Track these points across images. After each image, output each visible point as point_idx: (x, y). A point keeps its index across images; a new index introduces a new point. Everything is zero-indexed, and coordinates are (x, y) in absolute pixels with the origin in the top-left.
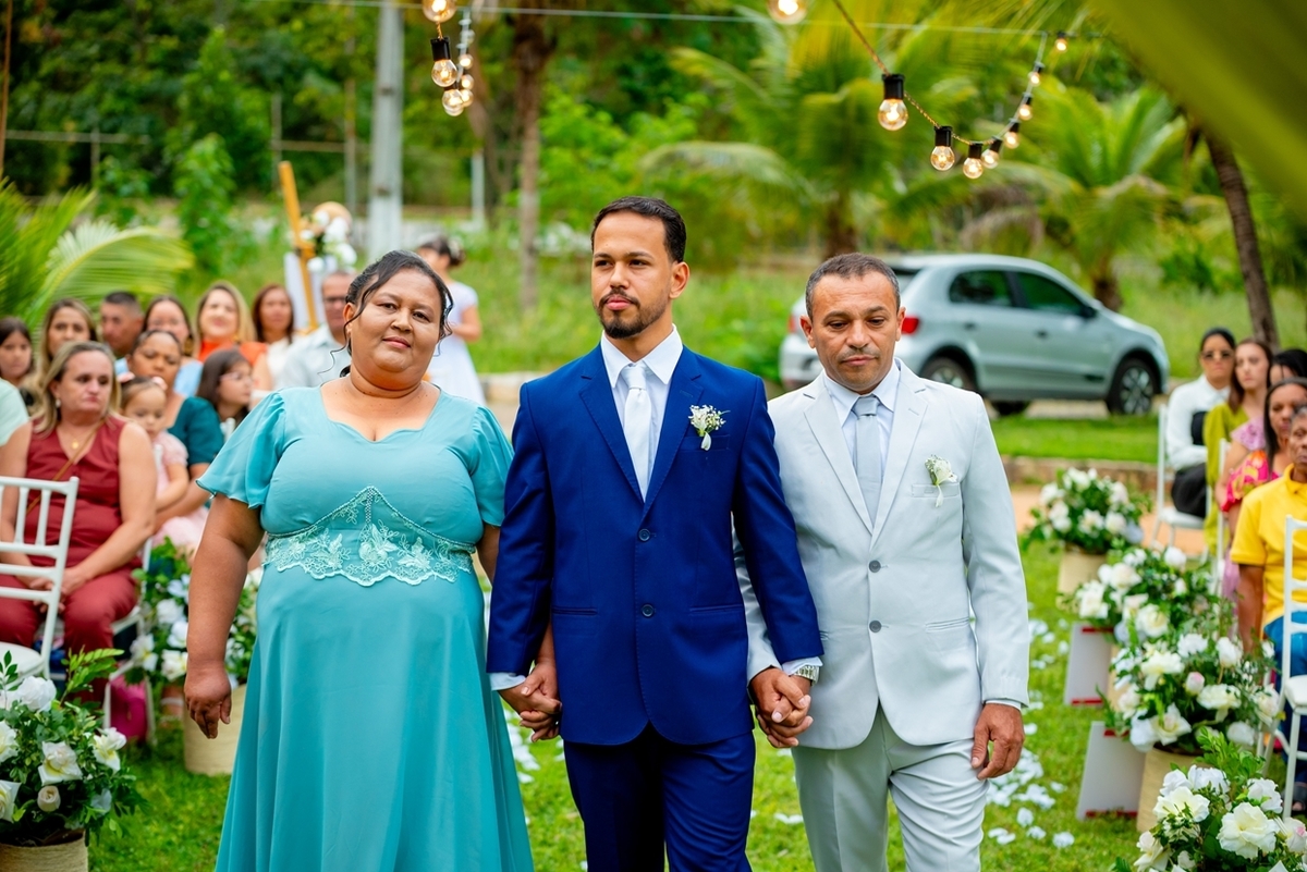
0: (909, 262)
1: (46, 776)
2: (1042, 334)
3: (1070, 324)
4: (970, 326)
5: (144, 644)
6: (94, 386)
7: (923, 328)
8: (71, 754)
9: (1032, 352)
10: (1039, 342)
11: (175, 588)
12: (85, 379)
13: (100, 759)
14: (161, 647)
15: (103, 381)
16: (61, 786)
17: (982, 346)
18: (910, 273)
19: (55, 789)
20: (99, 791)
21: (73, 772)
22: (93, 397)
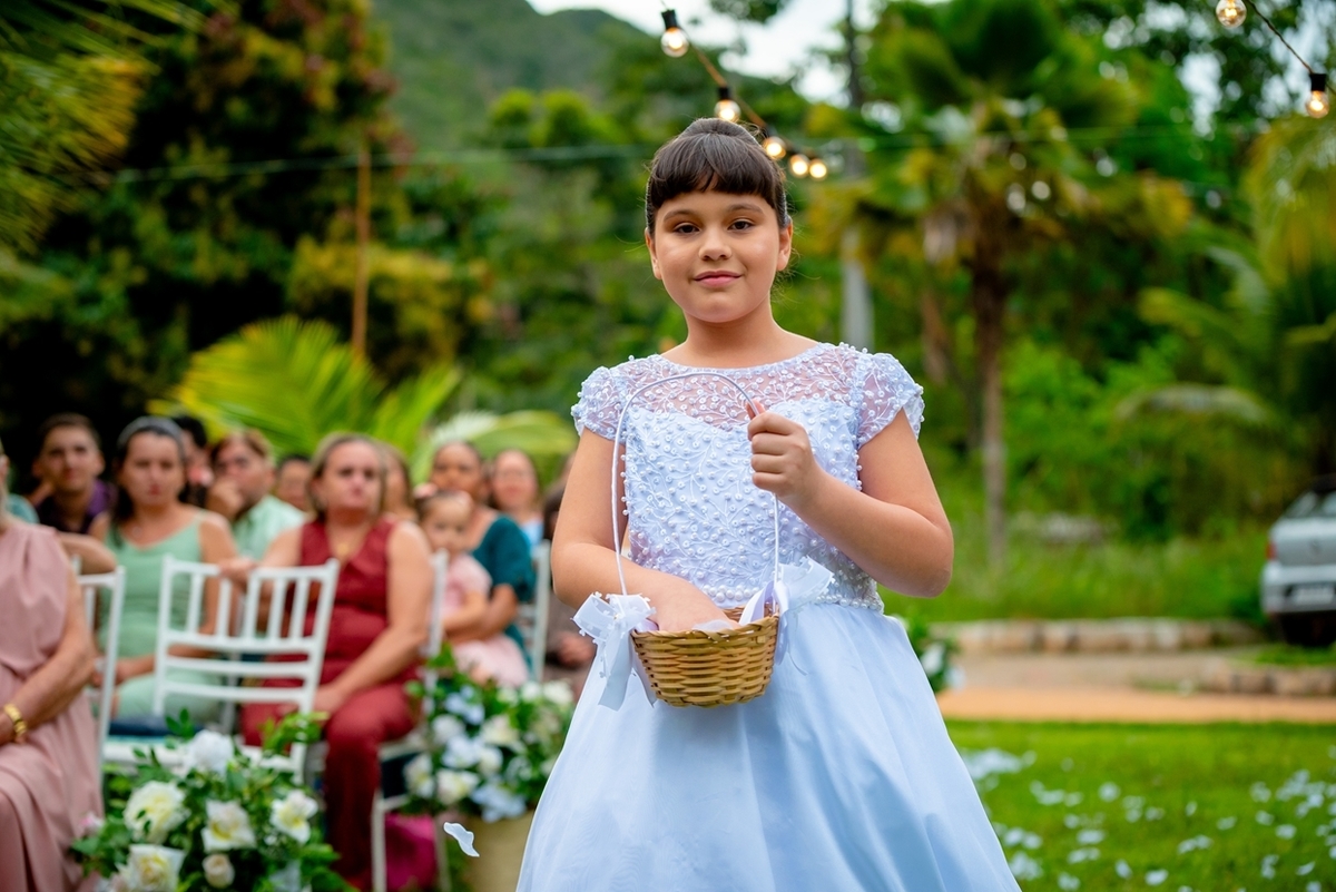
1: (211, 840)
5: (421, 766)
6: (358, 479)
8: (242, 815)
11: (455, 703)
12: (347, 472)
13: (281, 827)
14: (438, 765)
15: (369, 474)
16: (234, 855)
19: (224, 859)
20: (281, 865)
21: (244, 836)
22: (357, 491)
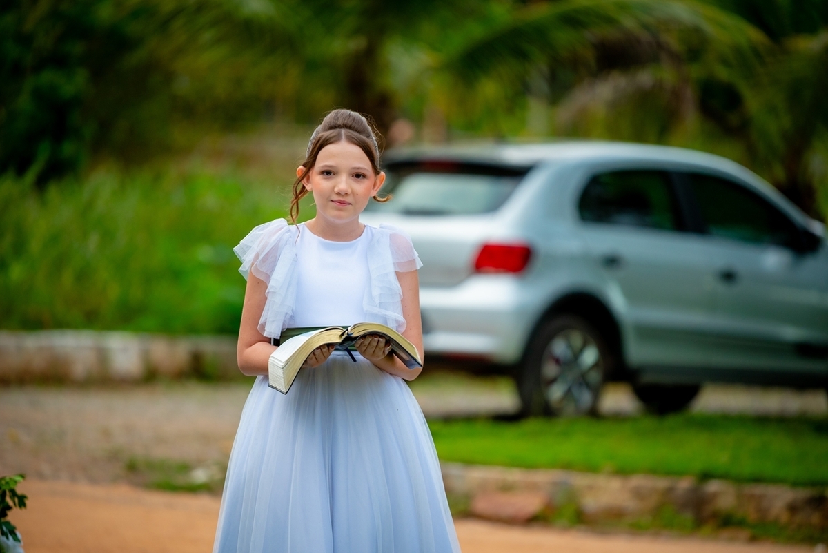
0: (514, 154)
2: (728, 276)
3: (773, 259)
4: (612, 262)
7: (537, 264)
9: (711, 304)
10: (722, 289)
17: (630, 294)
18: (517, 173)
